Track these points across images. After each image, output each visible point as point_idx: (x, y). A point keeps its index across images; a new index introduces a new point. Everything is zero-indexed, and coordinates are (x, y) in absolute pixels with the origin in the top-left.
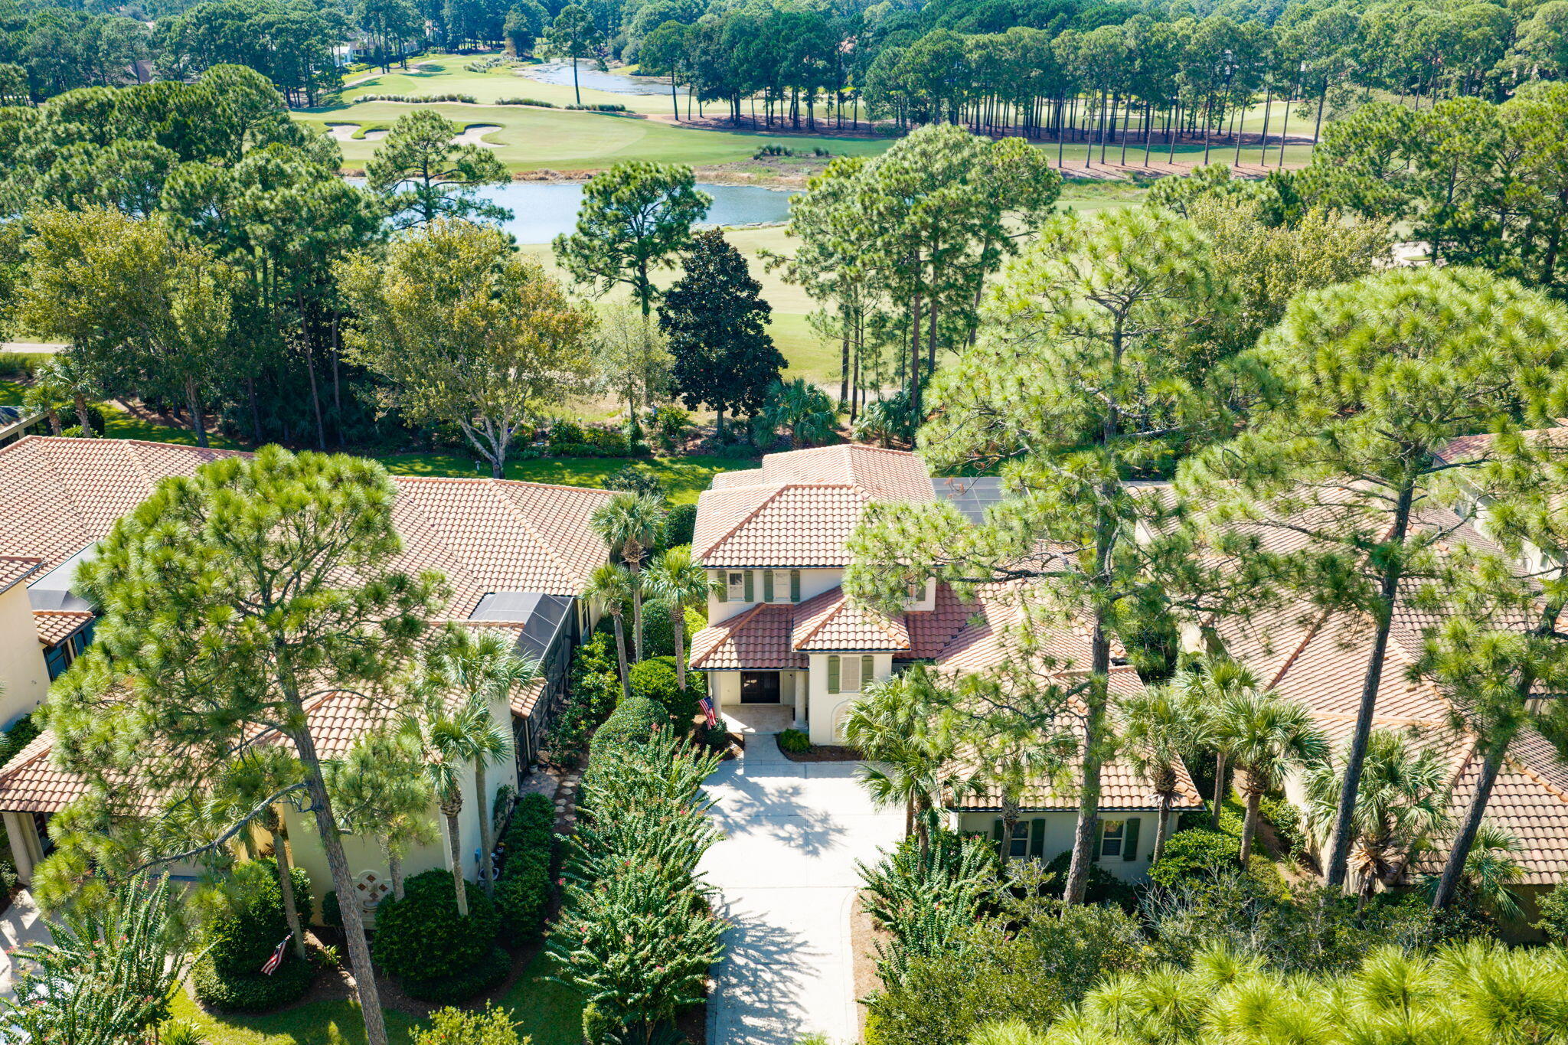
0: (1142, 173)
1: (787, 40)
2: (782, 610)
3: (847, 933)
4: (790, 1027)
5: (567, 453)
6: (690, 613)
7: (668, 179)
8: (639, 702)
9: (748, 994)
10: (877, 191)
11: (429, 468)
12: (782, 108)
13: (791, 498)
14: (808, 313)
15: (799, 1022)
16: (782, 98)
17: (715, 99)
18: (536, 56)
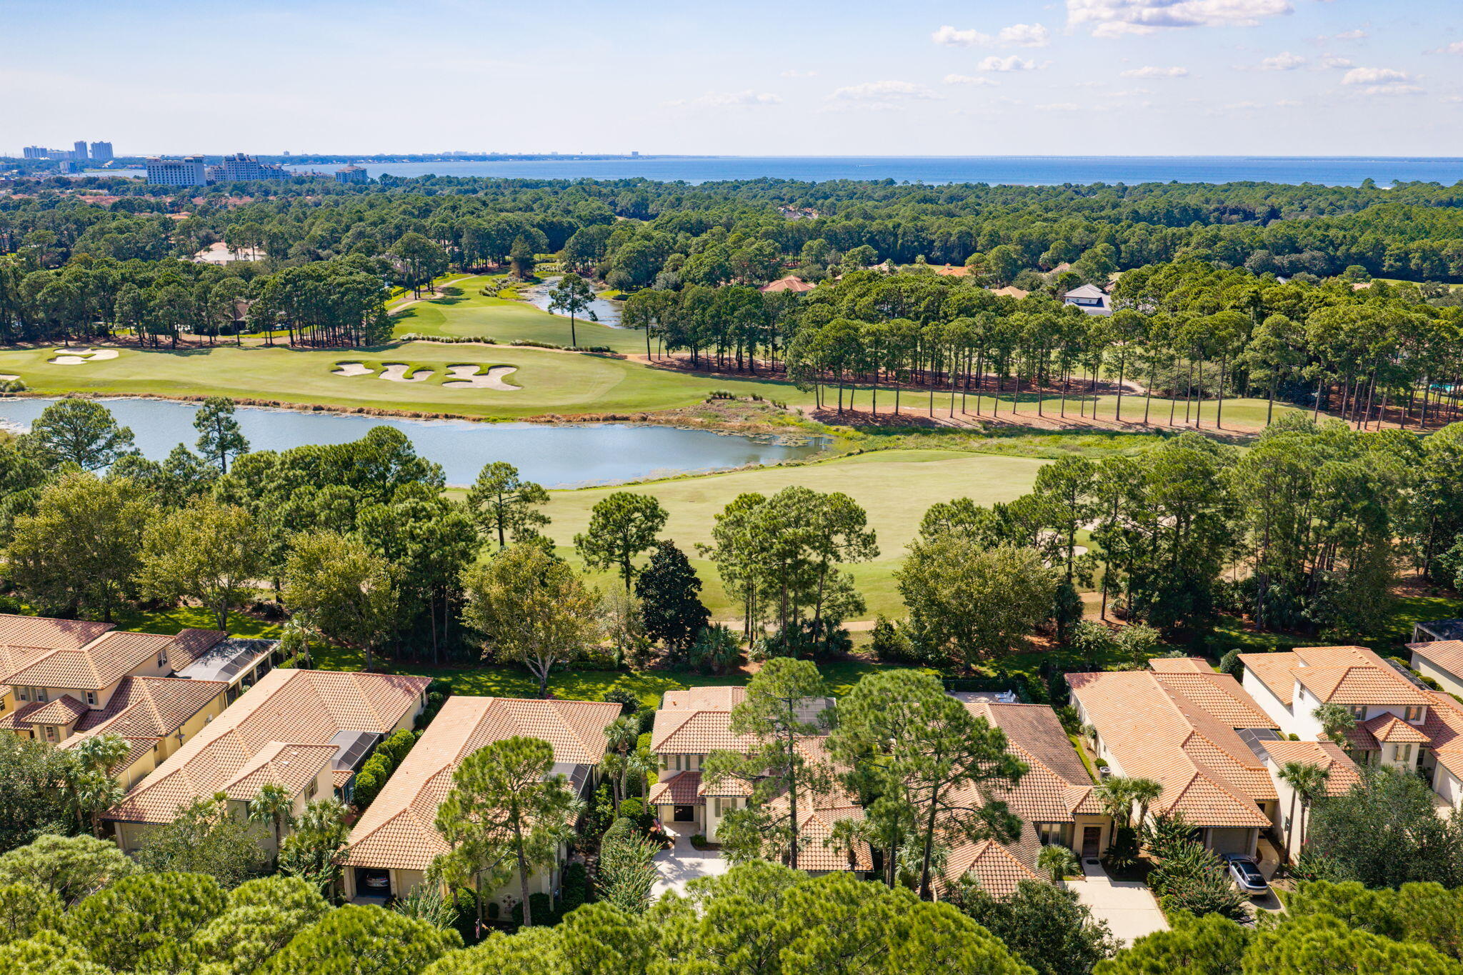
0: (991, 422)
2: (693, 774)
5: (580, 668)
6: (650, 775)
8: (625, 820)
13: (700, 718)
16: (730, 346)
17: (679, 346)
18: (536, 275)
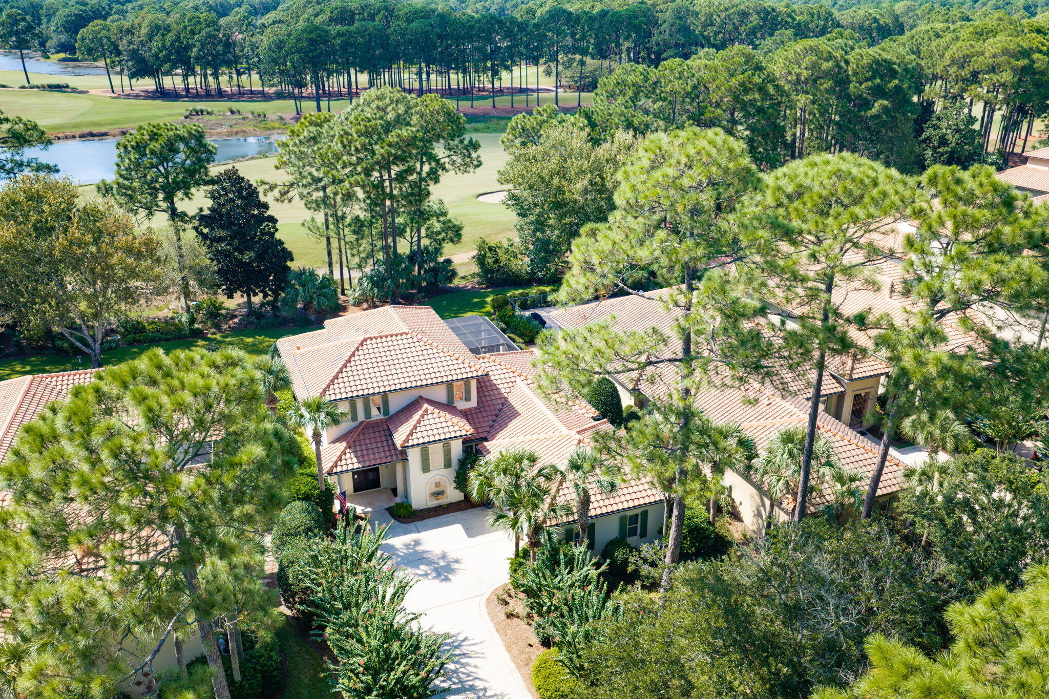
1: (193, 33)
2: (377, 424)
3: (491, 625)
4: (481, 694)
5: (139, 341)
7: (186, 135)
8: (298, 505)
9: (443, 681)
10: (350, 135)
11: (28, 368)
12: (194, 82)
13: (370, 346)
14: (301, 221)
15: (485, 690)
16: (194, 74)
17: (143, 76)
